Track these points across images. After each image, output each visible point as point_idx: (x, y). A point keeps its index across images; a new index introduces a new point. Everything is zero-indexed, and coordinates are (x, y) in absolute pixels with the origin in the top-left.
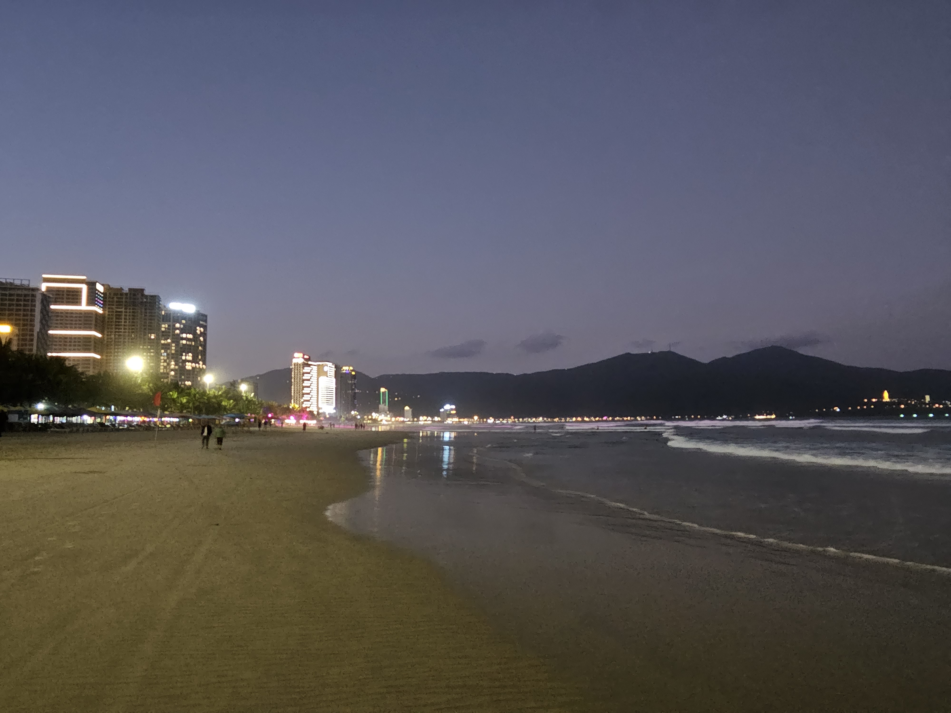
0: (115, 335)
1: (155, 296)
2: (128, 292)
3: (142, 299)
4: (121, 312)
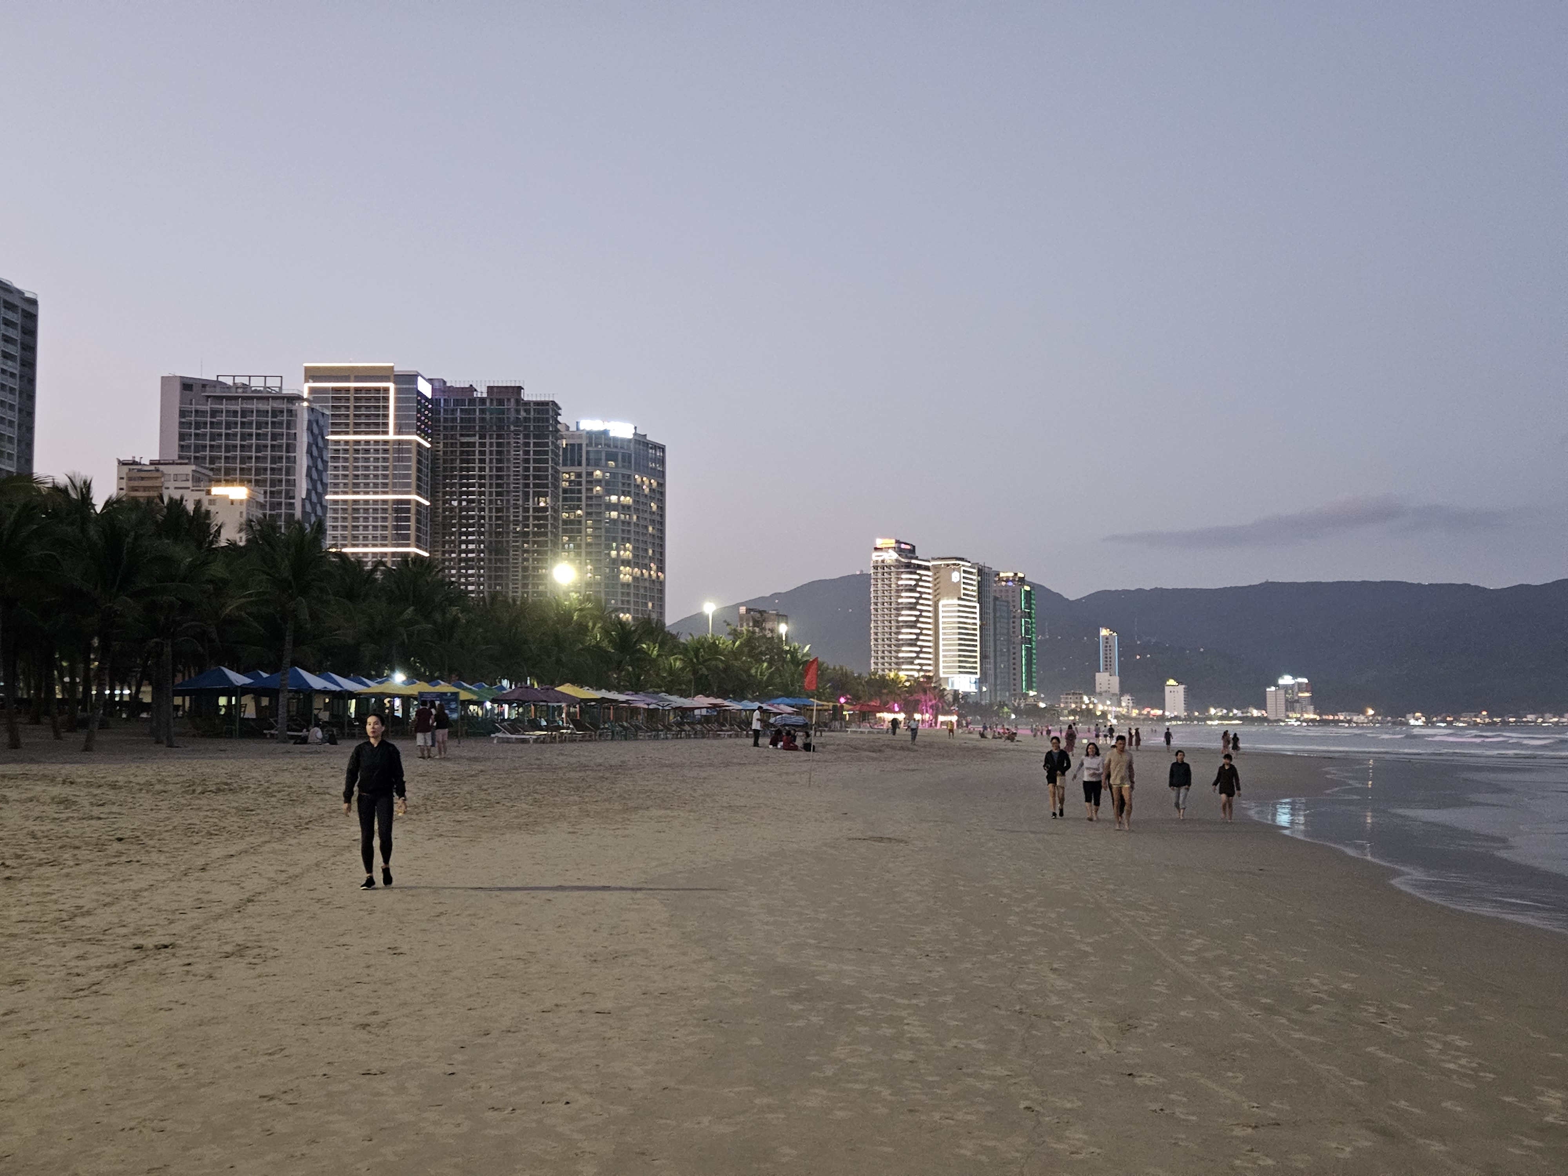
0: (460, 503)
1: (546, 403)
2: (485, 395)
3: (518, 411)
4: (473, 444)
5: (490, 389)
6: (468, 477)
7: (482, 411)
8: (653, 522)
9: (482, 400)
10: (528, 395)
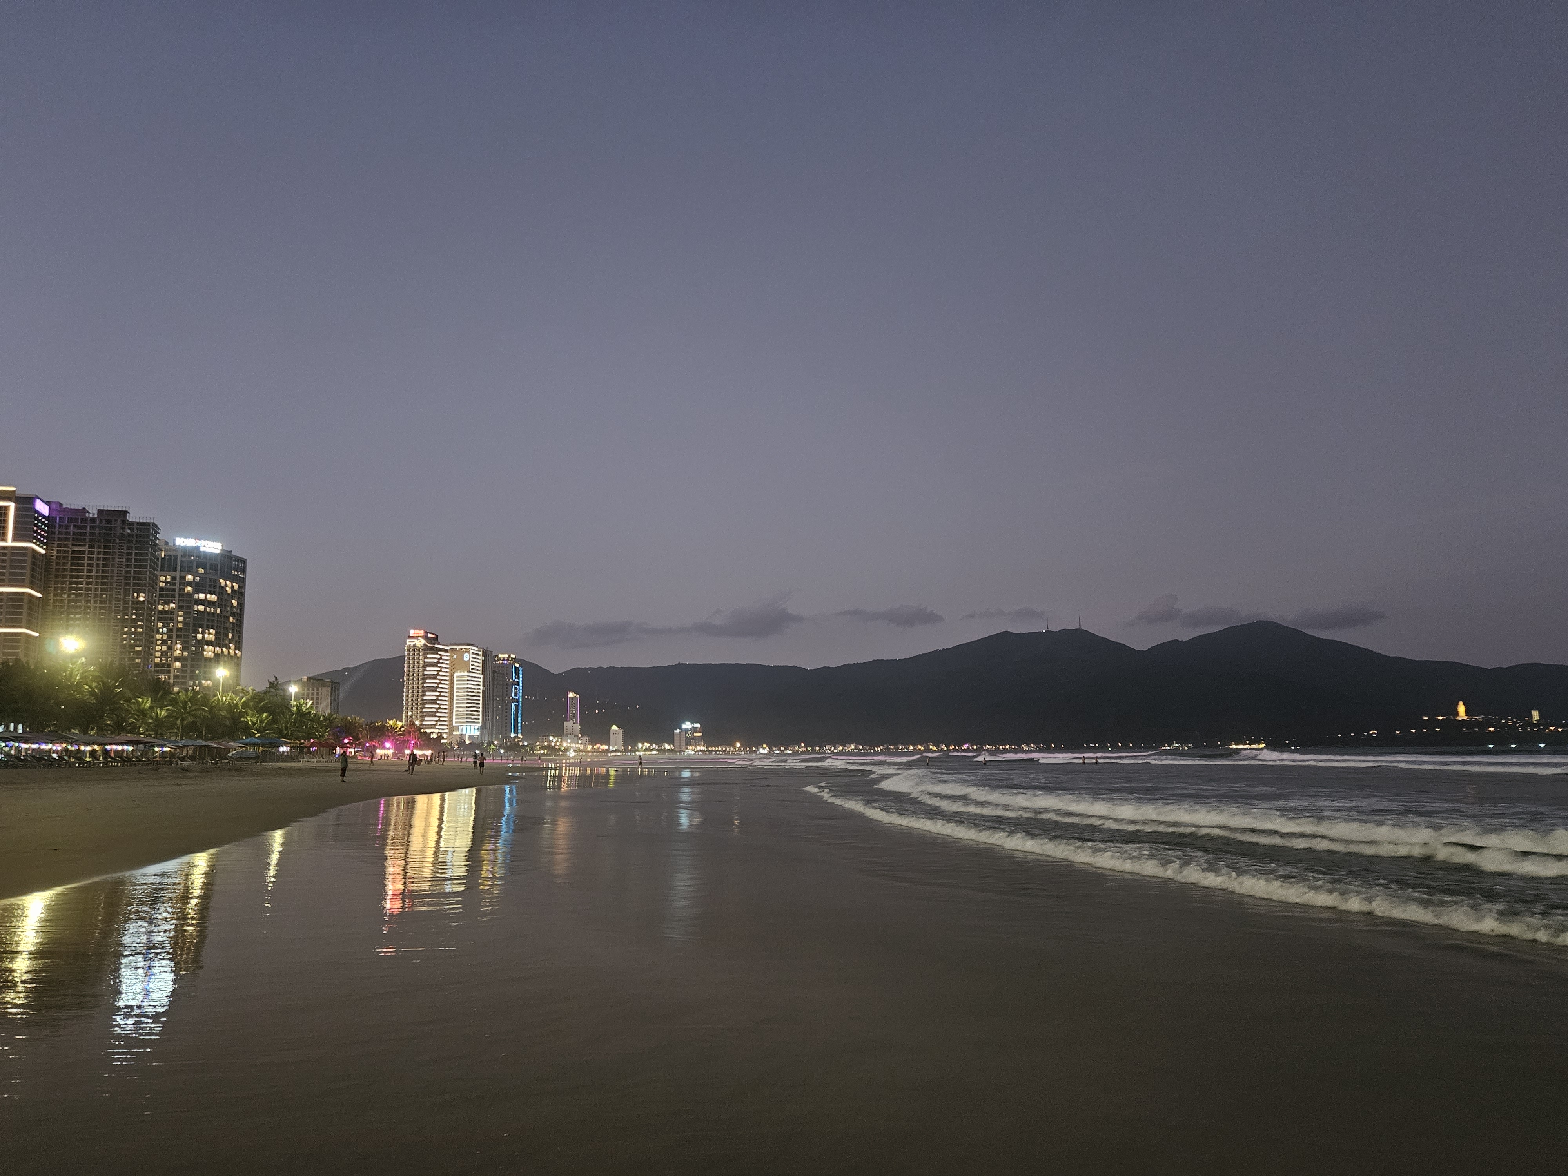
0: (69, 596)
1: (148, 524)
2: (96, 516)
3: (123, 529)
4: (83, 552)
5: (100, 512)
6: (78, 577)
7: (92, 528)
8: (233, 614)
9: (93, 520)
10: (131, 518)
